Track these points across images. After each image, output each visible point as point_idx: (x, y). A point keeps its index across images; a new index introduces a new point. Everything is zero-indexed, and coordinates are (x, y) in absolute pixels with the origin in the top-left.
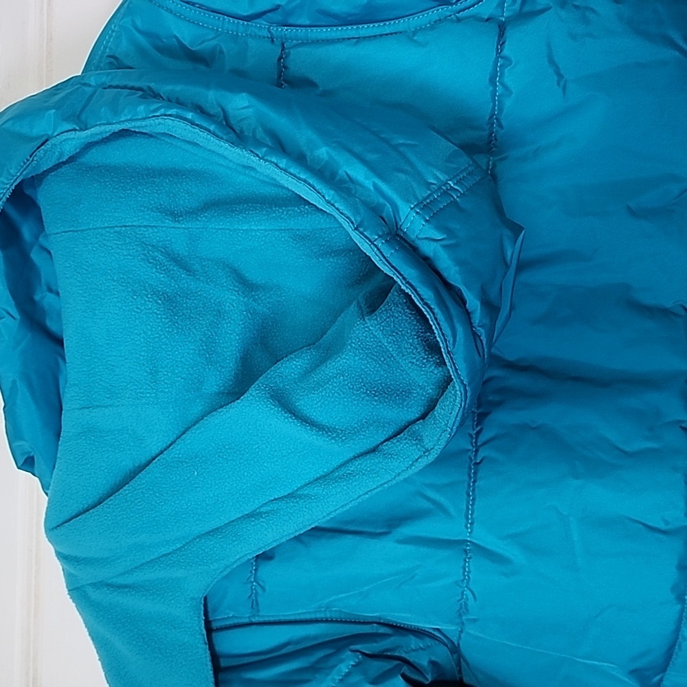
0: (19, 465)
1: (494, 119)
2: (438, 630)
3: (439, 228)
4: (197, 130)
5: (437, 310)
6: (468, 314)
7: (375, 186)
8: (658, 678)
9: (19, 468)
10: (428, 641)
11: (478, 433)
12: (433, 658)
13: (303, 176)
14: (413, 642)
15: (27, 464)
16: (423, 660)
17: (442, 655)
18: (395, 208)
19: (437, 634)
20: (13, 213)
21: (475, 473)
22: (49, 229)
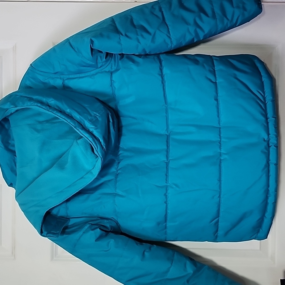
0: (9, 185)
1: (114, 94)
2: (113, 218)
3: (93, 125)
4: (41, 108)
5: (93, 142)
6: (100, 143)
7: (80, 117)
8: (165, 224)
9: (9, 186)
10: (110, 221)
11: (118, 167)
12: (111, 225)
13: (63, 117)
14: (105, 221)
15: (11, 185)
16: (108, 225)
17: (114, 224)
18: (84, 122)
19: (113, 219)
20: (3, 122)
21: (117, 177)
22: (12, 126)
